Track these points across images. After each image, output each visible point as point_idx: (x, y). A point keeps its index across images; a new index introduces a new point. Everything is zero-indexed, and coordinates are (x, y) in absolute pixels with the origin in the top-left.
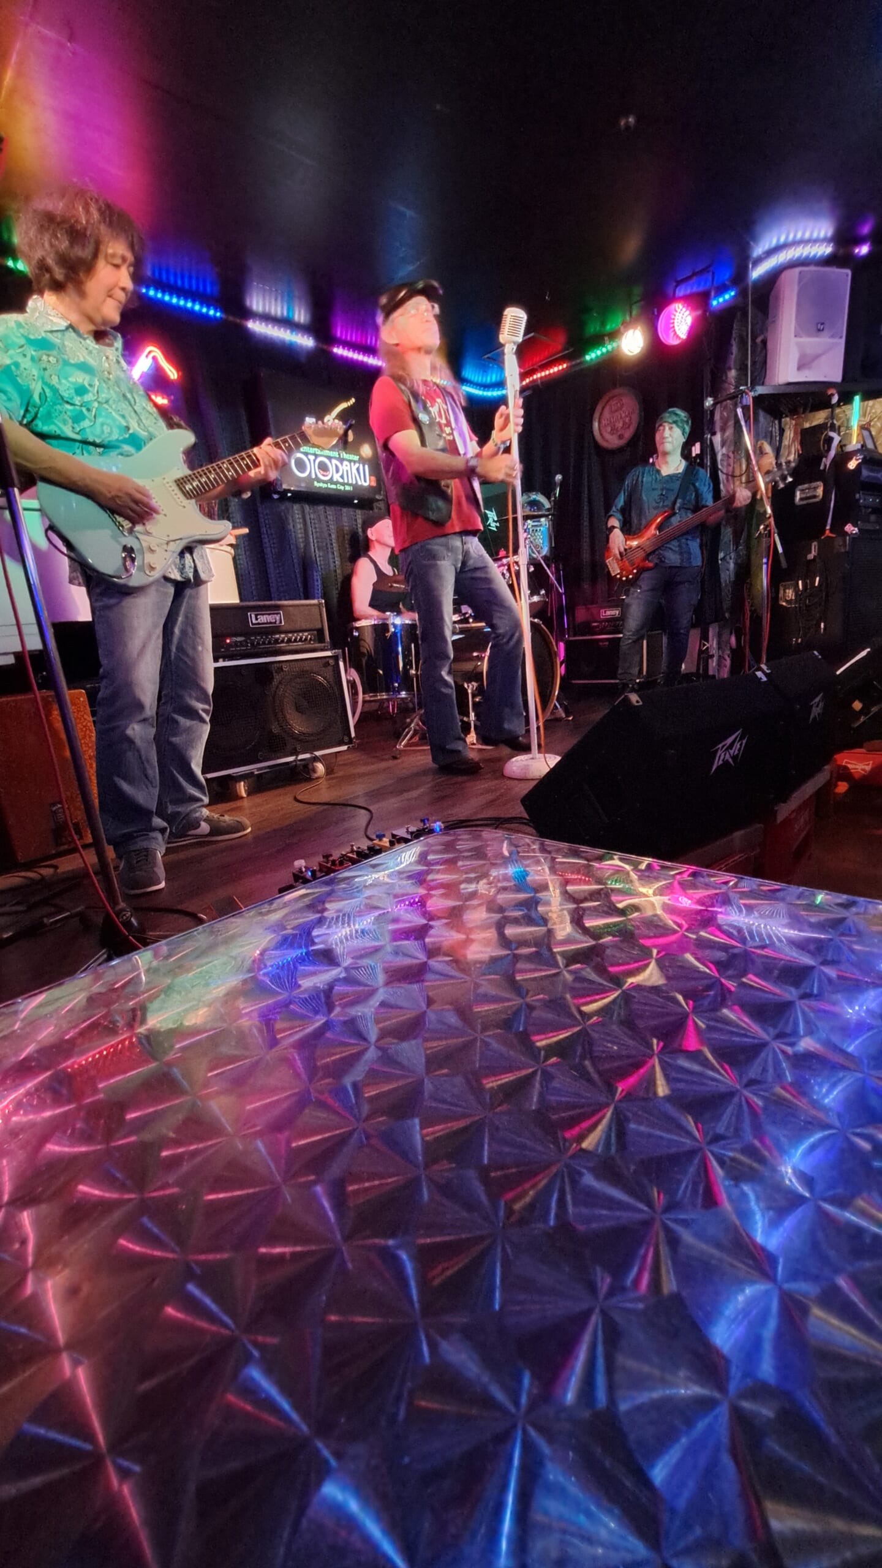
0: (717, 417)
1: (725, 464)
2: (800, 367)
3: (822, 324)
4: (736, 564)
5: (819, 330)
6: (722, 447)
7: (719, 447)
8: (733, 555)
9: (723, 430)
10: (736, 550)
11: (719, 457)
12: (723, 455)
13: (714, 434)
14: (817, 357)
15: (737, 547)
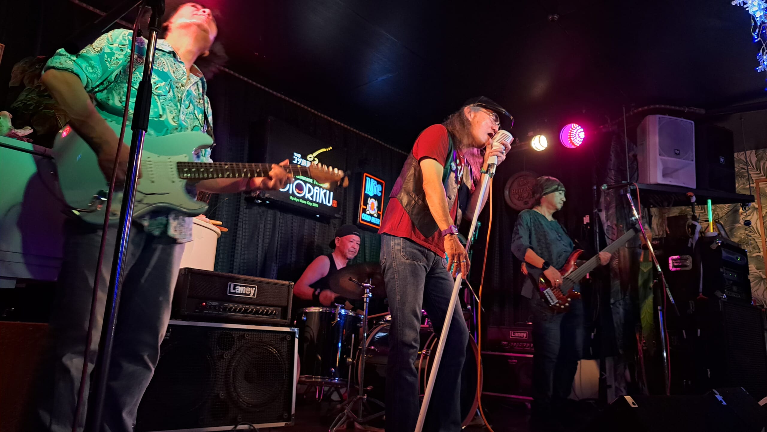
0: (602, 200)
1: (610, 233)
2: (664, 175)
3: (678, 150)
4: (624, 309)
5: (676, 154)
6: (607, 220)
7: (605, 221)
8: (621, 302)
9: (607, 209)
10: (624, 299)
11: (605, 228)
12: (608, 226)
13: (600, 211)
14: (677, 170)
15: (624, 297)
